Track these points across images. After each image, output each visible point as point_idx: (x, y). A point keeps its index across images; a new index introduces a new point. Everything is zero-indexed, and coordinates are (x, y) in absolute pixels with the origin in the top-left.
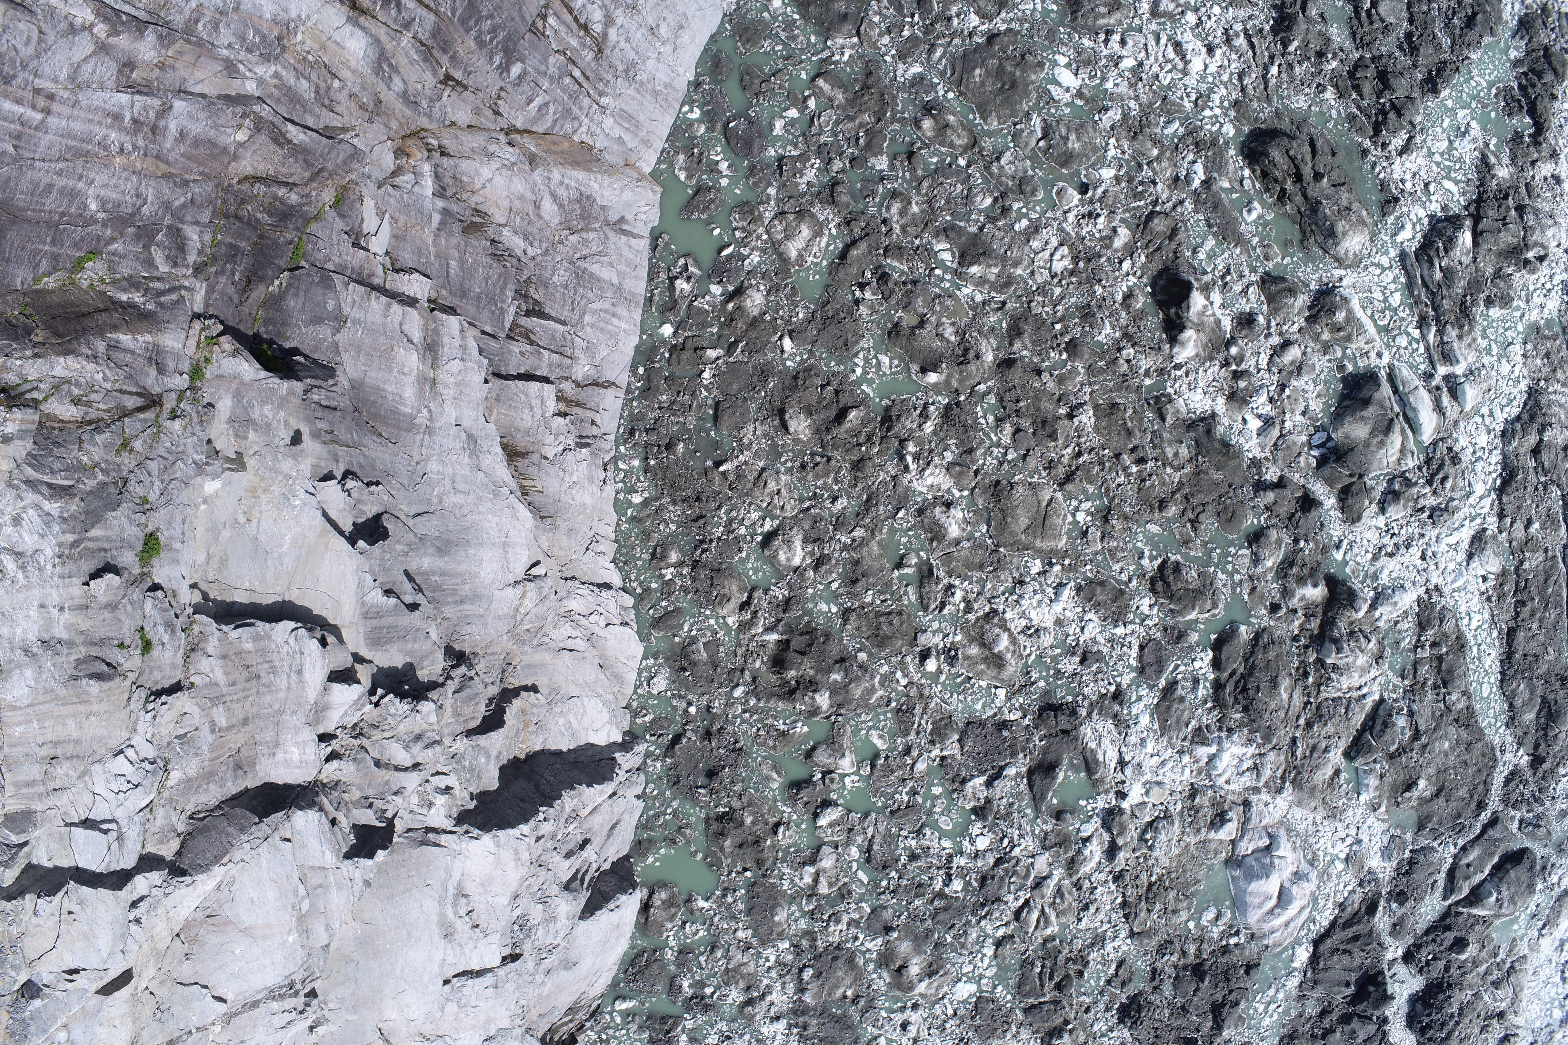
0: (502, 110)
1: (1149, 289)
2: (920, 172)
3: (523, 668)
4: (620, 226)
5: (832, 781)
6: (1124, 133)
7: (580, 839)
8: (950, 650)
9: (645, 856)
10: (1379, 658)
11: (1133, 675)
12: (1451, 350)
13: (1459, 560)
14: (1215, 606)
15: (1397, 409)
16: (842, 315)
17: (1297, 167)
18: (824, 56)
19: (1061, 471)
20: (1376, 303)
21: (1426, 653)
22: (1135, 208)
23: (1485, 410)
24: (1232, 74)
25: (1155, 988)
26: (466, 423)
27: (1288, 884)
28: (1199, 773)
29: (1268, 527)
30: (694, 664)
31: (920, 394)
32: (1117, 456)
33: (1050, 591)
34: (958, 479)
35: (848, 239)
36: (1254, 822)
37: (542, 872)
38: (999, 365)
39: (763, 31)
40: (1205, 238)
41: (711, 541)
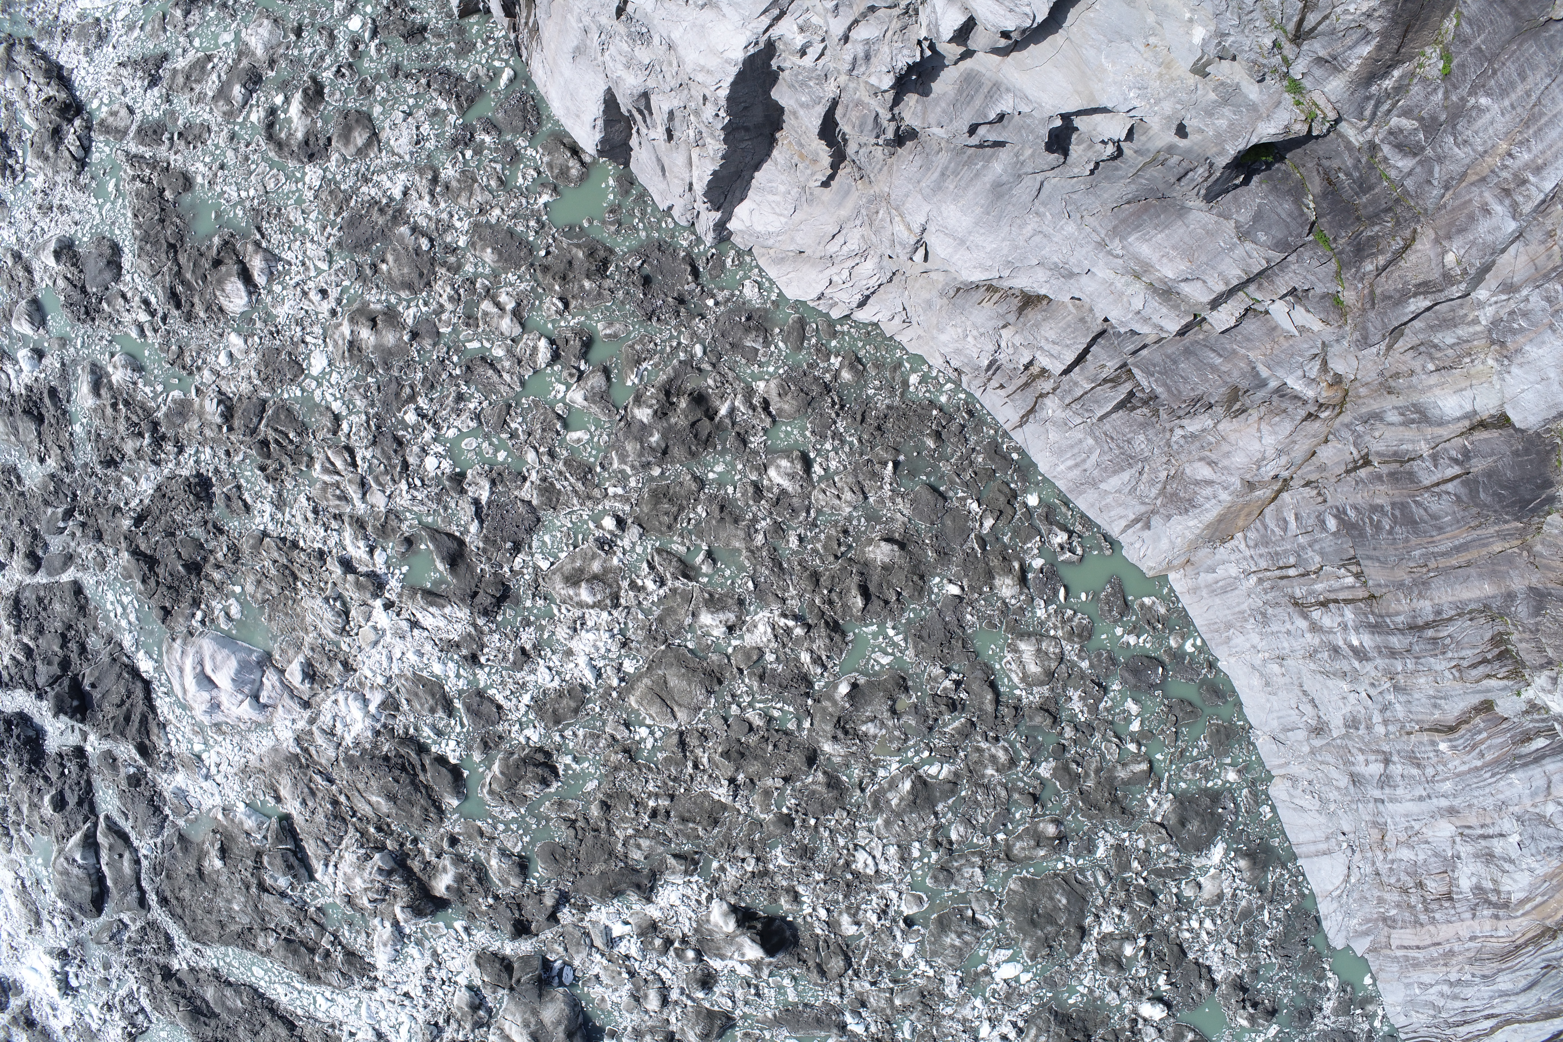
0: (1308, 489)
1: (790, 919)
3: (850, 186)
4: (1144, 521)
6: (930, 987)
7: (676, 134)
8: (611, 547)
9: (618, 180)
10: (349, 900)
13: (383, 1023)
14: (491, 792)
16: (946, 651)
19: (692, 741)
21: (325, 943)
22: (864, 953)
25: (206, 523)
26: (1085, 279)
27: (214, 693)
28: (361, 684)
29: (524, 882)
30: (748, 330)
32: (672, 797)
34: (746, 653)
35: (1003, 699)
36: (287, 700)
37: (674, 83)
38: (815, 751)
40: (799, 994)
41: (838, 415)
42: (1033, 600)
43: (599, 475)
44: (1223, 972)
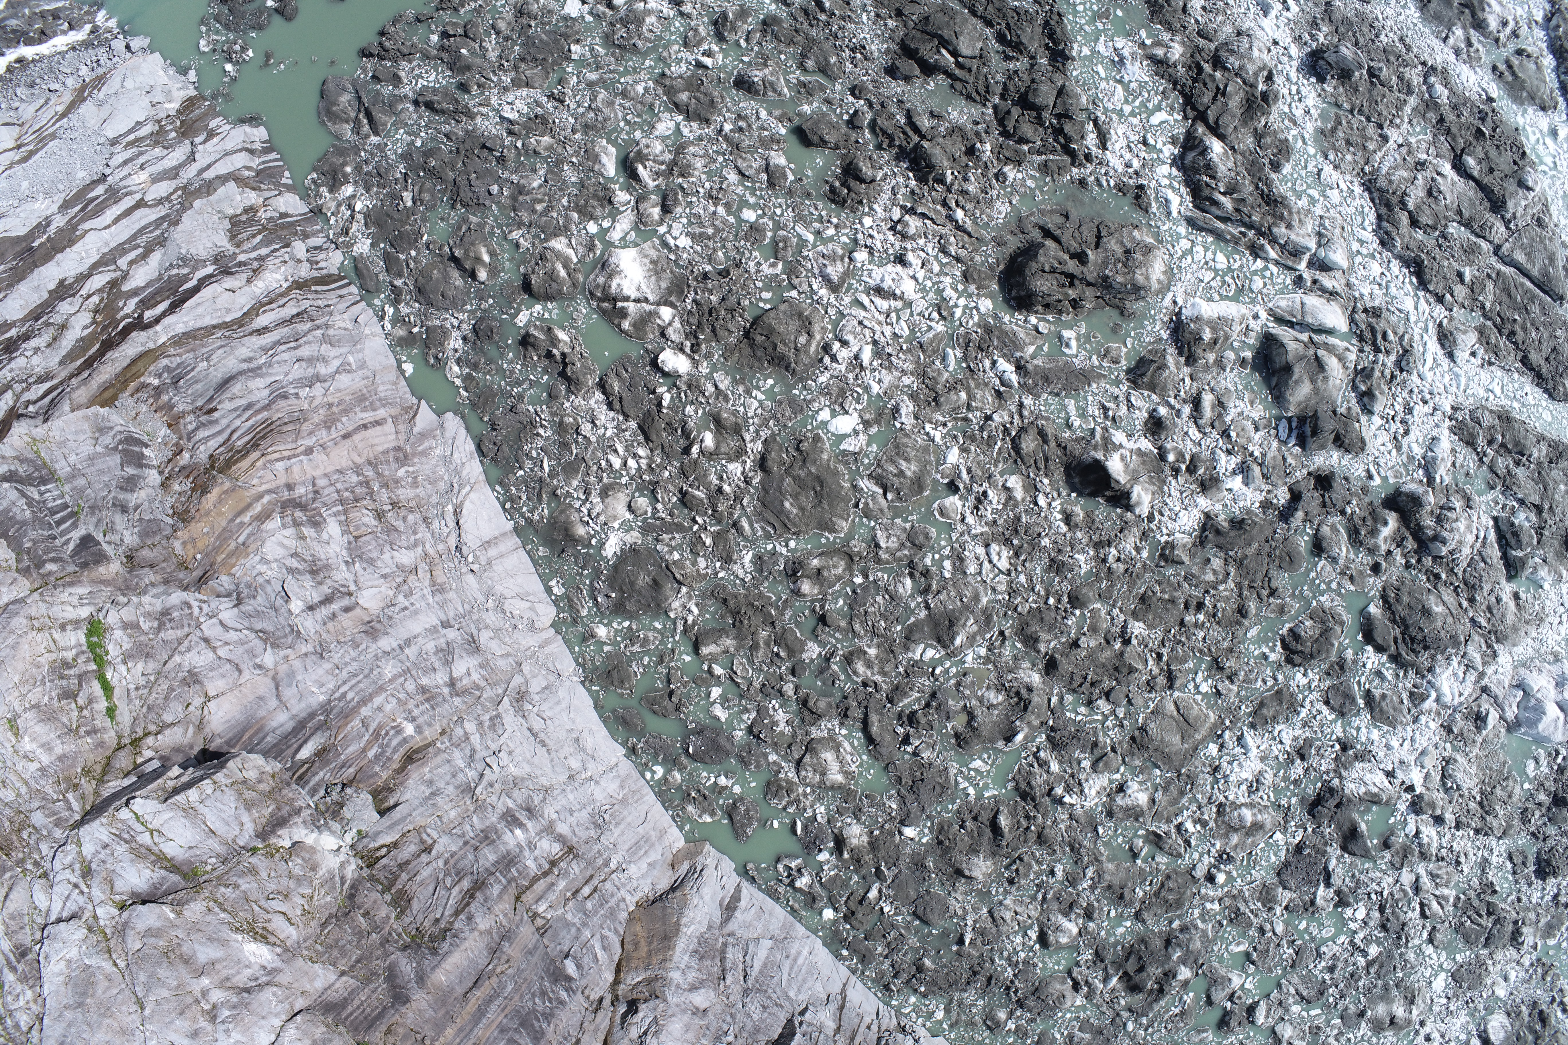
0: (598, 998)
1: (1074, 495)
2: (843, 624)
5: (1240, 998)
6: (928, 410)
8: (1221, 856)
10: (1468, 504)
11: (1339, 723)
12: (1295, 244)
13: (1446, 367)
14: (1342, 623)
15: (1304, 337)
16: (918, 774)
17: (1062, 273)
18: (680, 627)
19: (1161, 680)
20: (1213, 284)
21: (1491, 454)
22: (999, 453)
23: (1355, 246)
24: (936, 257)
28: (1439, 715)
29: (1317, 530)
31: (1024, 754)
32: (1182, 623)
33: (1238, 750)
34: (1108, 768)
35: (859, 725)
36: (1500, 693)
38: (1047, 673)
39: (621, 662)
41: (1012, 982)
42: (829, 822)
43: (1224, 917)
44: (592, 402)
